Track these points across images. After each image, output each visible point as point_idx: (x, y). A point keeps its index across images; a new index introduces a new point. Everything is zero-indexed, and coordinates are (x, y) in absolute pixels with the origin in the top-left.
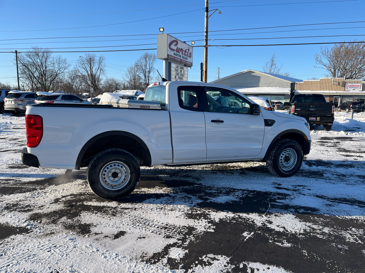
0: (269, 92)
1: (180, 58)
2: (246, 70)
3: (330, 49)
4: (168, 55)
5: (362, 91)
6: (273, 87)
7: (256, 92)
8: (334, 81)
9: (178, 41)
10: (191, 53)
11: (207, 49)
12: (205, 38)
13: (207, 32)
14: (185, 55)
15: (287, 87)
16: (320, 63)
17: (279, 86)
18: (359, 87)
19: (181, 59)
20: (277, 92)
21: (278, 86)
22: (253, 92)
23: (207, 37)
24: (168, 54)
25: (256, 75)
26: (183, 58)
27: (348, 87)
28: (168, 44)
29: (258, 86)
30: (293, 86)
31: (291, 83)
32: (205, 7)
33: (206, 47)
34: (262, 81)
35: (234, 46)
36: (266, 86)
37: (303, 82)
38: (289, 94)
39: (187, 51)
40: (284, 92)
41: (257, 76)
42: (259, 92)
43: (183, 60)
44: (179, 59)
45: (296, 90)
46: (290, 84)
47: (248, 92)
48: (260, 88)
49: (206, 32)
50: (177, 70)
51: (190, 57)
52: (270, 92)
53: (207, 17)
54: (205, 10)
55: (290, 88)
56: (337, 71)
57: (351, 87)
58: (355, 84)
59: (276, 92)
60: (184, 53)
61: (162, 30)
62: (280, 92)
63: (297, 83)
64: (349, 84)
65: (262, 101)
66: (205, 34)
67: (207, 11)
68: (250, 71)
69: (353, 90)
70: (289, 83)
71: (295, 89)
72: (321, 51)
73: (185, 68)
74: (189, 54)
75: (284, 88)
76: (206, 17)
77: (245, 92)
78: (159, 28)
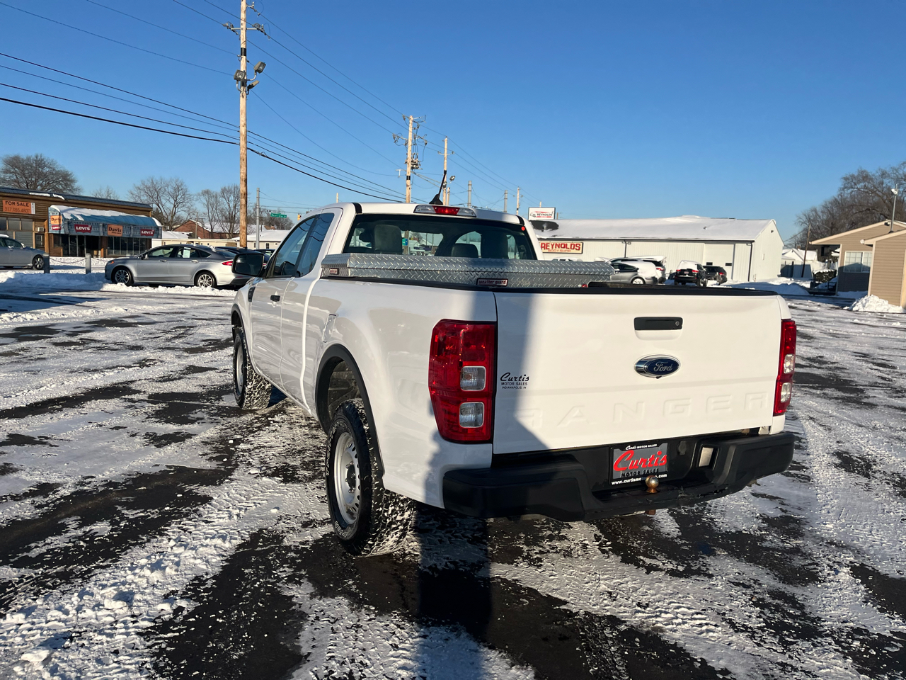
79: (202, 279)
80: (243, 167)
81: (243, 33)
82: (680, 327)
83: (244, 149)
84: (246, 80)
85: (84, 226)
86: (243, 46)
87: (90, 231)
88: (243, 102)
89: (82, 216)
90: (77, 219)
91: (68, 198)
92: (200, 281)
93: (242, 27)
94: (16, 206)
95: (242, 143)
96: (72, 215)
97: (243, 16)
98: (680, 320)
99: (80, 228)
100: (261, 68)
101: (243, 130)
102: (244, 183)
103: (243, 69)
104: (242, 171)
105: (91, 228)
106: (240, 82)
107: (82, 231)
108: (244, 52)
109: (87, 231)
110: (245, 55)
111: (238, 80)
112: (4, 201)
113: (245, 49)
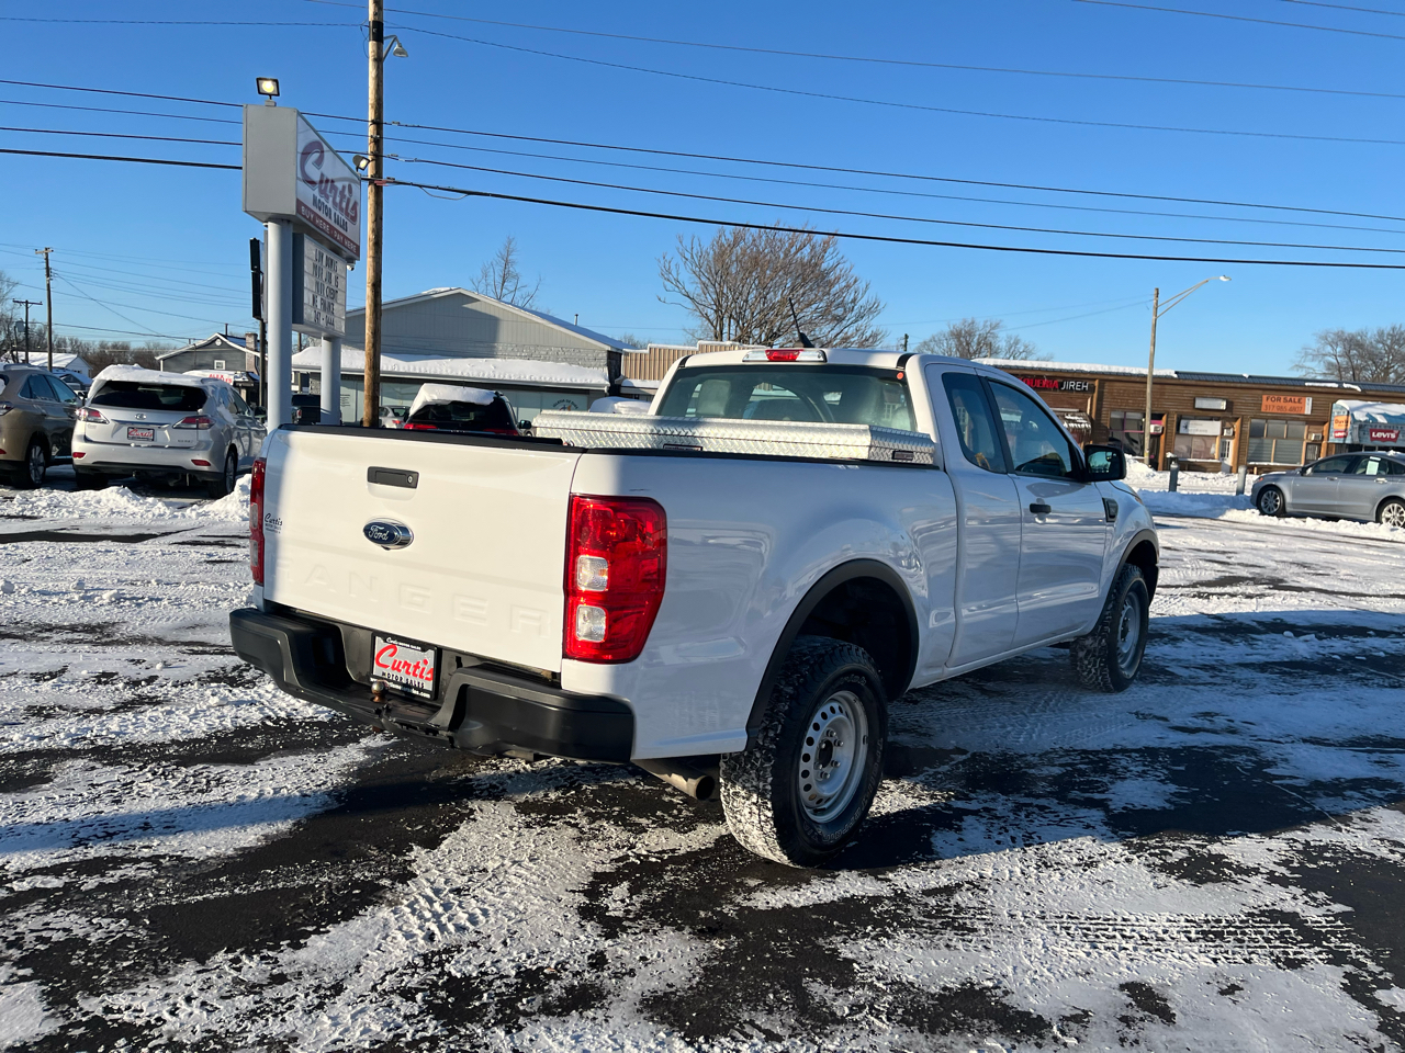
0: (533, 379)
1: (327, 219)
2: (443, 290)
3: (706, 245)
4: (299, 203)
6: (545, 360)
7: (486, 377)
9: (325, 148)
10: (355, 204)
11: (378, 192)
12: (370, 148)
13: (378, 123)
14: (341, 209)
15: (595, 366)
16: (677, 289)
17: (570, 360)
19: (331, 227)
20: (563, 381)
21: (565, 359)
22: (475, 375)
23: (378, 142)
24: (298, 200)
25: (483, 311)
26: (337, 221)
28: (300, 150)
29: (490, 353)
30: (614, 360)
31: (609, 352)
32: (371, 18)
33: (377, 183)
34: (505, 335)
35: (493, 195)
36: (521, 357)
37: (647, 351)
38: (605, 389)
39: (346, 192)
40: (589, 382)
41: (486, 314)
42: (497, 377)
43: (338, 232)
44: (327, 223)
45: (625, 378)
46: (605, 355)
47: (454, 374)
48: (499, 360)
49: (374, 122)
50: (317, 270)
51: (354, 219)
52: (538, 379)
53: (379, 60)
54: (367, 31)
55: (606, 370)
56: (726, 321)
59: (558, 380)
60: (338, 200)
61: (268, 87)
62: (574, 382)
63: (627, 354)
66: (371, 130)
67: (378, 37)
68: (460, 294)
70: (602, 349)
71: (622, 373)
72: (678, 249)
73: (340, 265)
74: (352, 209)
75: (584, 366)
76: (375, 60)
77: (444, 373)
78: (258, 80)
79: (1390, 511)
82: (415, 485)
85: (1385, 432)
87: (1395, 440)
89: (1385, 415)
90: (1375, 420)
91: (1367, 387)
92: (1385, 514)
94: (1282, 404)
96: (1368, 415)
98: (416, 476)
99: (1379, 435)
105: (1397, 435)
107: (1382, 439)
109: (1390, 439)
112: (1265, 397)
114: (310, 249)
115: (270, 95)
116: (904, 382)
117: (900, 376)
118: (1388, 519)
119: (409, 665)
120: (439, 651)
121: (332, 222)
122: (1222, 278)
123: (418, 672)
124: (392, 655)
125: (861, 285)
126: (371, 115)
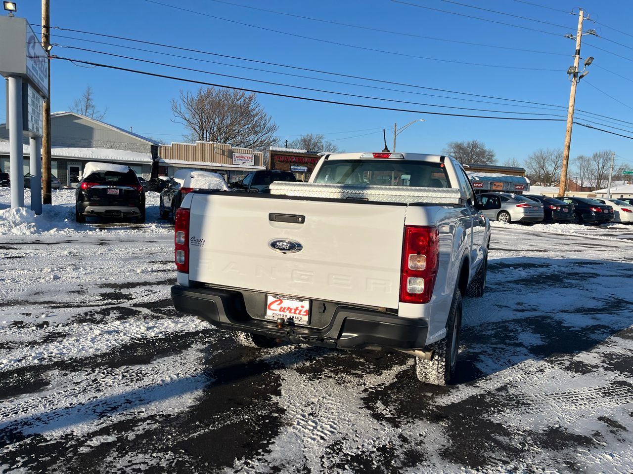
0: (113, 158)
1: (36, 76)
2: (62, 112)
3: (195, 95)
4: (27, 68)
5: (255, 165)
6: (119, 149)
7: (88, 157)
8: (216, 148)
9: (36, 39)
10: (46, 69)
11: (49, 62)
12: (43, 40)
13: (47, 27)
14: (41, 71)
15: (145, 152)
16: (180, 116)
17: (132, 150)
18: (250, 160)
20: (129, 160)
21: (129, 149)
22: (82, 156)
23: (47, 37)
24: (27, 66)
25: (84, 124)
26: (40, 77)
27: (237, 159)
28: (28, 41)
29: (89, 145)
30: (154, 149)
31: (152, 145)
33: (48, 58)
34: (97, 136)
36: (106, 147)
37: (171, 145)
38: (151, 164)
39: (43, 63)
40: (142, 160)
41: (88, 126)
42: (94, 157)
44: (36, 78)
45: (160, 158)
46: (150, 147)
47: (70, 155)
48: (94, 149)
49: (45, 27)
51: (46, 77)
52: (116, 159)
55: (151, 154)
56: (205, 132)
57: (240, 158)
58: (244, 155)
59: (127, 159)
60: (40, 66)
61: (10, 6)
62: (135, 160)
63: (161, 147)
64: (237, 155)
65: (218, 179)
66: (43, 30)
68: (71, 115)
69: (243, 163)
70: (148, 144)
71: (159, 156)
72: (180, 97)
73: (41, 101)
74: (45, 71)
75: (140, 152)
77: (65, 155)
78: (4, 2)
79: (502, 216)
80: (568, 137)
81: (578, 39)
82: (303, 222)
83: (570, 123)
84: (578, 72)
85: (479, 184)
86: (577, 48)
87: (482, 187)
88: (573, 88)
89: (478, 177)
90: (475, 179)
91: (472, 166)
92: (500, 217)
93: (578, 34)
95: (569, 119)
96: (472, 177)
97: (580, 26)
98: (303, 218)
99: (476, 185)
100: (590, 61)
101: (570, 110)
102: (567, 148)
103: (576, 64)
104: (566, 140)
105: (483, 185)
106: (572, 75)
107: (477, 186)
108: (578, 52)
109: (480, 187)
110: (579, 54)
111: (569, 73)
113: (579, 50)
114: (30, 91)
115: (11, 11)
116: (444, 168)
117: (442, 166)
118: (501, 219)
119: (291, 309)
120: (311, 301)
121: (38, 78)
122: (421, 120)
123: (297, 312)
124: (279, 304)
125: (268, 117)
126: (43, 23)
